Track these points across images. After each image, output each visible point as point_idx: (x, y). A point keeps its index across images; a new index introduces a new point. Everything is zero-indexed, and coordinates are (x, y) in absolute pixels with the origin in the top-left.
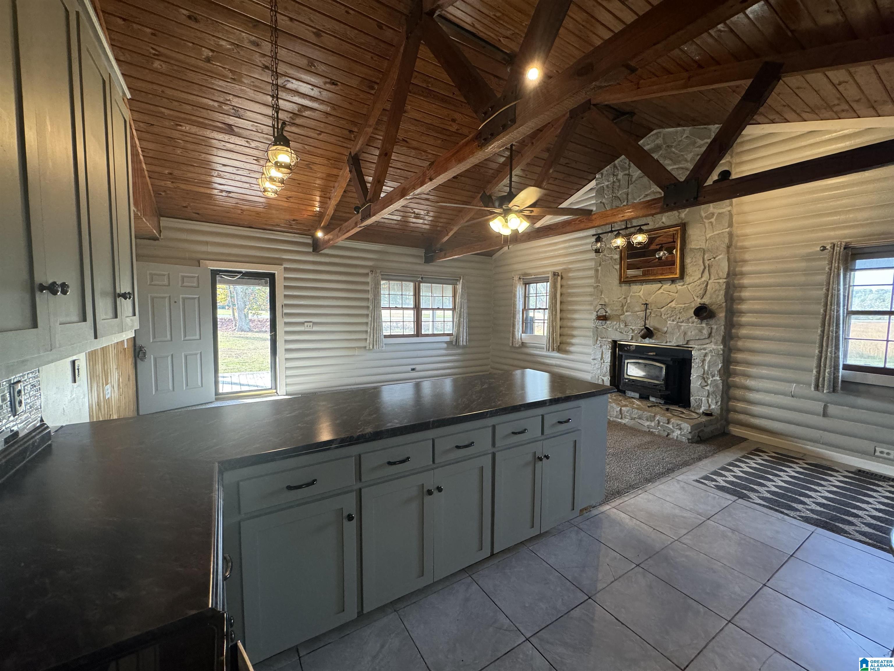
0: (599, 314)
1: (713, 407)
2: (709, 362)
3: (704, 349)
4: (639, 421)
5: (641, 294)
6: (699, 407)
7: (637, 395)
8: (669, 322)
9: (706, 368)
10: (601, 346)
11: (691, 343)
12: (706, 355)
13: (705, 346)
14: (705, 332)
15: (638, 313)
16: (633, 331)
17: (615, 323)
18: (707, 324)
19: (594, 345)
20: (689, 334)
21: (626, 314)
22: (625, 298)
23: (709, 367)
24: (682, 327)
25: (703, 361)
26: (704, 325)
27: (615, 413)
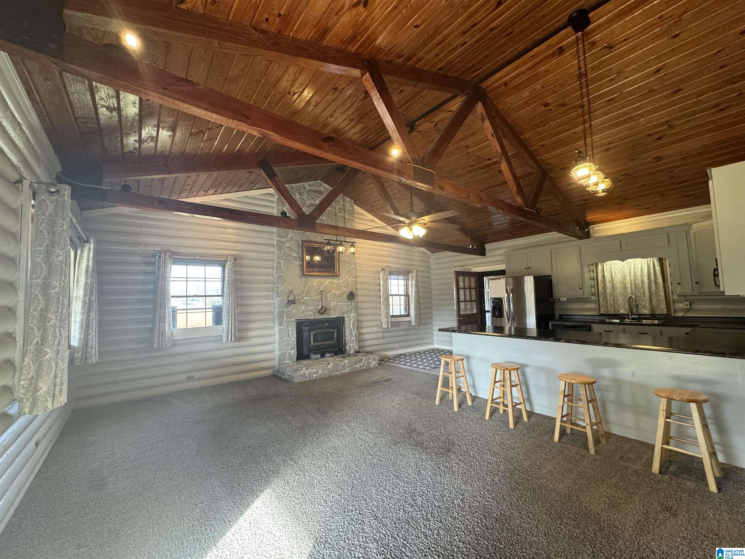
0: (290, 299)
1: (356, 348)
2: (352, 323)
3: (350, 317)
4: (354, 366)
5: (315, 284)
6: (350, 351)
7: (319, 356)
8: (332, 303)
9: (351, 327)
10: (288, 326)
11: (344, 314)
12: (351, 320)
13: (350, 315)
14: (350, 307)
15: (314, 298)
16: (312, 310)
17: (298, 306)
18: (351, 303)
19: (281, 326)
20: (343, 309)
21: (305, 298)
22: (304, 287)
23: (353, 326)
24: (340, 306)
25: (350, 323)
26: (349, 303)
27: (341, 368)
